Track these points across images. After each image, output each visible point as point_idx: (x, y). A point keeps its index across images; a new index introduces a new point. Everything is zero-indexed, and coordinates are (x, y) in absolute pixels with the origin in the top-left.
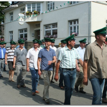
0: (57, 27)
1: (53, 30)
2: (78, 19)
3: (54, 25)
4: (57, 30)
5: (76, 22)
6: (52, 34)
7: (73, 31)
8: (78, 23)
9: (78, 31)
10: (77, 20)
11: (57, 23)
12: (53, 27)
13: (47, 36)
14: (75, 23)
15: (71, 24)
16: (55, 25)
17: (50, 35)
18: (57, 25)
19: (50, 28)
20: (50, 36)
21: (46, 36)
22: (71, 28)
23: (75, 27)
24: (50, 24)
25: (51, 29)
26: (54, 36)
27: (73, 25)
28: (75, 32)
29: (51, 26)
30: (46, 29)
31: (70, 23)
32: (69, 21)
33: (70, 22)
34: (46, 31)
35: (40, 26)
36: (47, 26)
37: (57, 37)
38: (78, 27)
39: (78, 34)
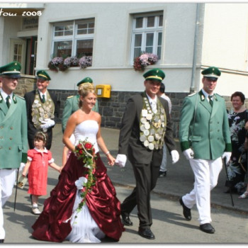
0: (92, 31)
1: (79, 42)
2: (162, 11)
3: (85, 26)
4: (91, 41)
5: (157, 20)
6: (74, 53)
7: (143, 47)
8: (161, 24)
9: (159, 50)
10: (160, 14)
11: (93, 19)
12: (80, 32)
13: (60, 60)
14: (151, 24)
15: (139, 25)
16: (87, 24)
17: (70, 56)
18: (92, 25)
19: (70, 33)
20: (67, 61)
21: (56, 59)
22: (138, 38)
23: (150, 37)
24: (70, 22)
25: (75, 37)
26: (83, 60)
27: (145, 29)
28: (149, 50)
29: (74, 28)
30: (57, 34)
31: (135, 21)
32: (133, 15)
33: (138, 18)
34: (58, 44)
35: (37, 26)
36: (59, 27)
37: (90, 65)
38: (160, 35)
39: (159, 58)
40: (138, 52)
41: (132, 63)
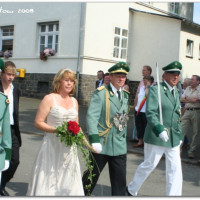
40: (43, 48)
41: (39, 55)
